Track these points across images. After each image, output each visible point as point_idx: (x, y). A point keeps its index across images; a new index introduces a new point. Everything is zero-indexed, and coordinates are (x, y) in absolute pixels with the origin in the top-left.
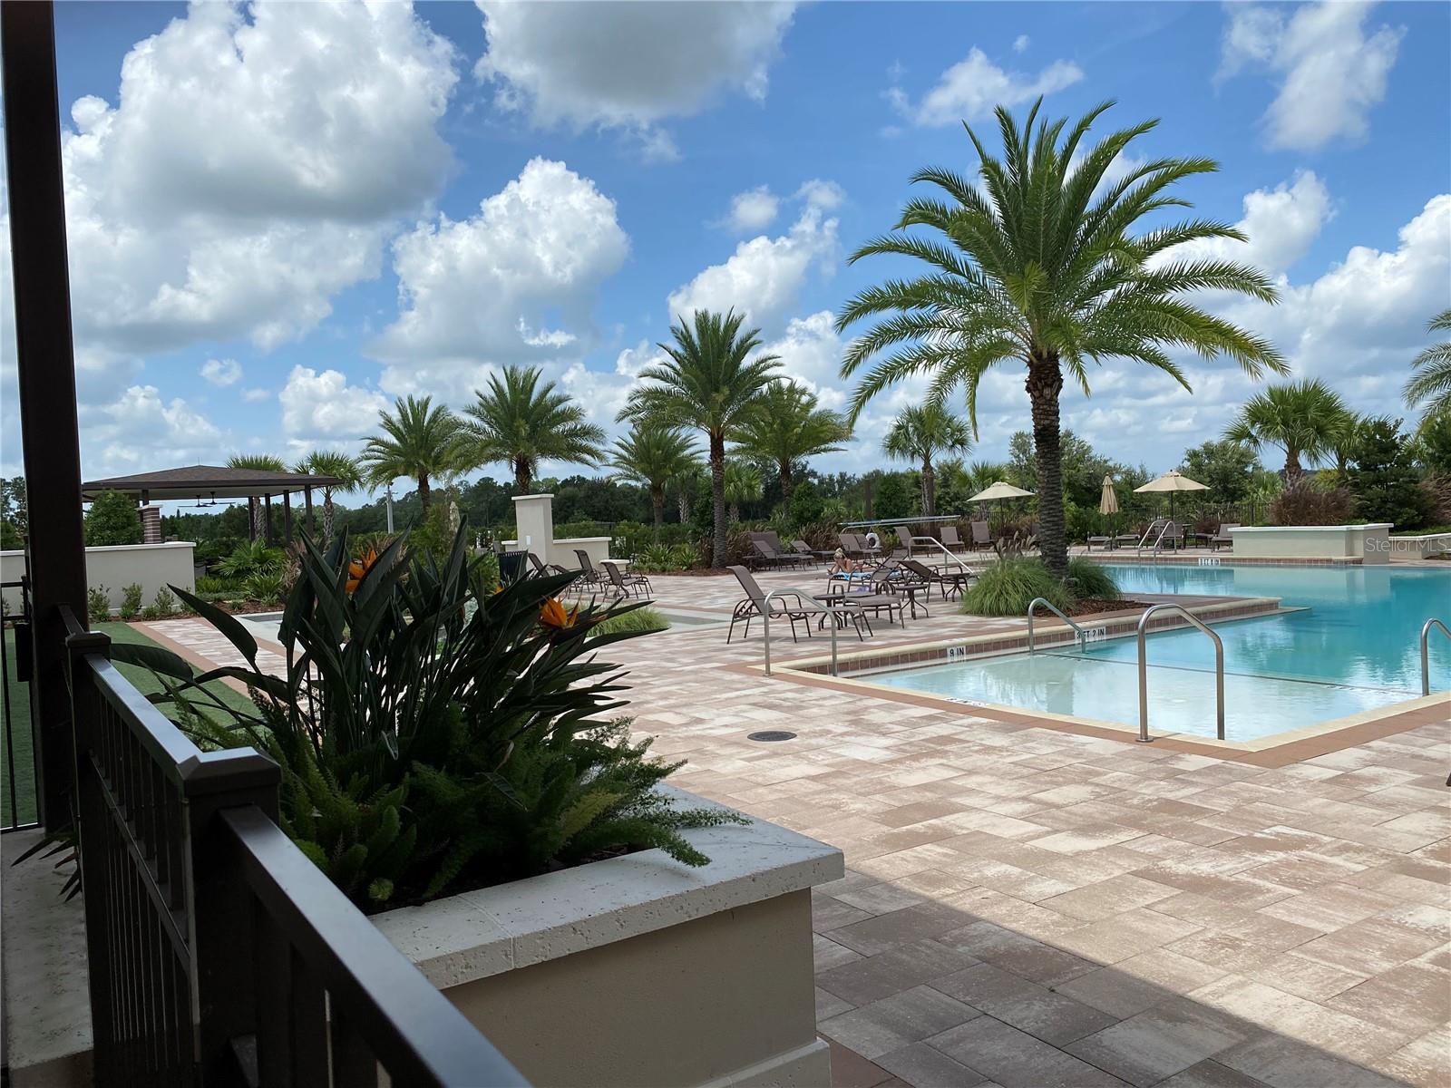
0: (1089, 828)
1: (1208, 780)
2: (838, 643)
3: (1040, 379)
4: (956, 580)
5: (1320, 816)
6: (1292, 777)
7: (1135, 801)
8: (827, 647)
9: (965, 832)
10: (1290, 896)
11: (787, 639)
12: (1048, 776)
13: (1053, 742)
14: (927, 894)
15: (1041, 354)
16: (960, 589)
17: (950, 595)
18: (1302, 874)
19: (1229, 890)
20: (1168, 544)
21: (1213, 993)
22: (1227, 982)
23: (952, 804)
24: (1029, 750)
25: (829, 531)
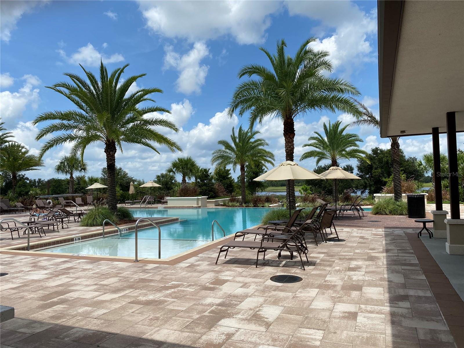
0: (116, 290)
1: (155, 271)
2: (30, 239)
3: (109, 149)
4: (79, 215)
5: (184, 277)
6: (178, 267)
7: (132, 280)
8: (26, 241)
9: (73, 299)
10: (174, 302)
11: (9, 239)
12: (105, 276)
13: (108, 265)
14: (56, 322)
15: (110, 140)
16: (80, 218)
17: (77, 220)
18: (178, 295)
19: (157, 303)
20: (149, 203)
21: (150, 335)
22: (154, 330)
23: (69, 290)
24: (99, 269)
25: (32, 199)
